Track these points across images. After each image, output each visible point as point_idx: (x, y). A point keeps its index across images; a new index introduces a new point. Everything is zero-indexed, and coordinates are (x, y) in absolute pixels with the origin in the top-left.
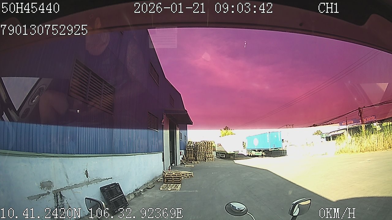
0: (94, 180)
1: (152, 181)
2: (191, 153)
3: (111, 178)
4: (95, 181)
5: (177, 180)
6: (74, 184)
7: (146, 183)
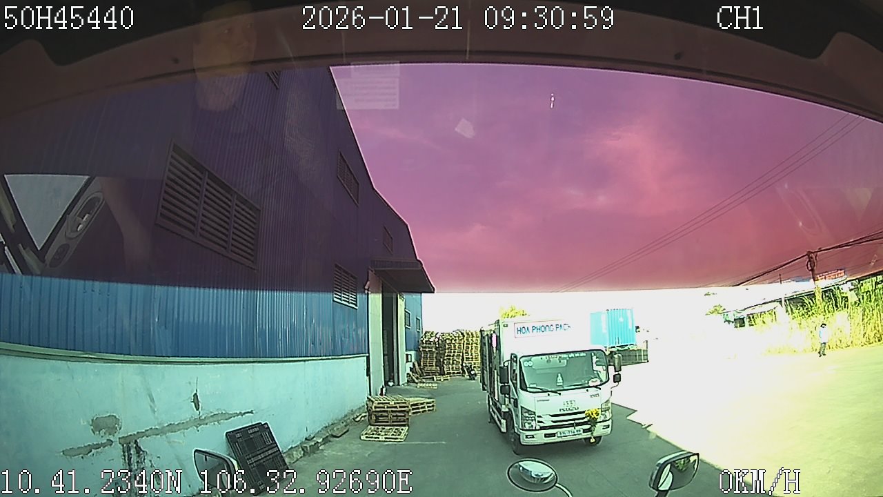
0: (212, 416)
1: (343, 420)
2: (431, 358)
3: (251, 412)
4: (215, 419)
5: (399, 418)
6: (167, 425)
7: (330, 424)
